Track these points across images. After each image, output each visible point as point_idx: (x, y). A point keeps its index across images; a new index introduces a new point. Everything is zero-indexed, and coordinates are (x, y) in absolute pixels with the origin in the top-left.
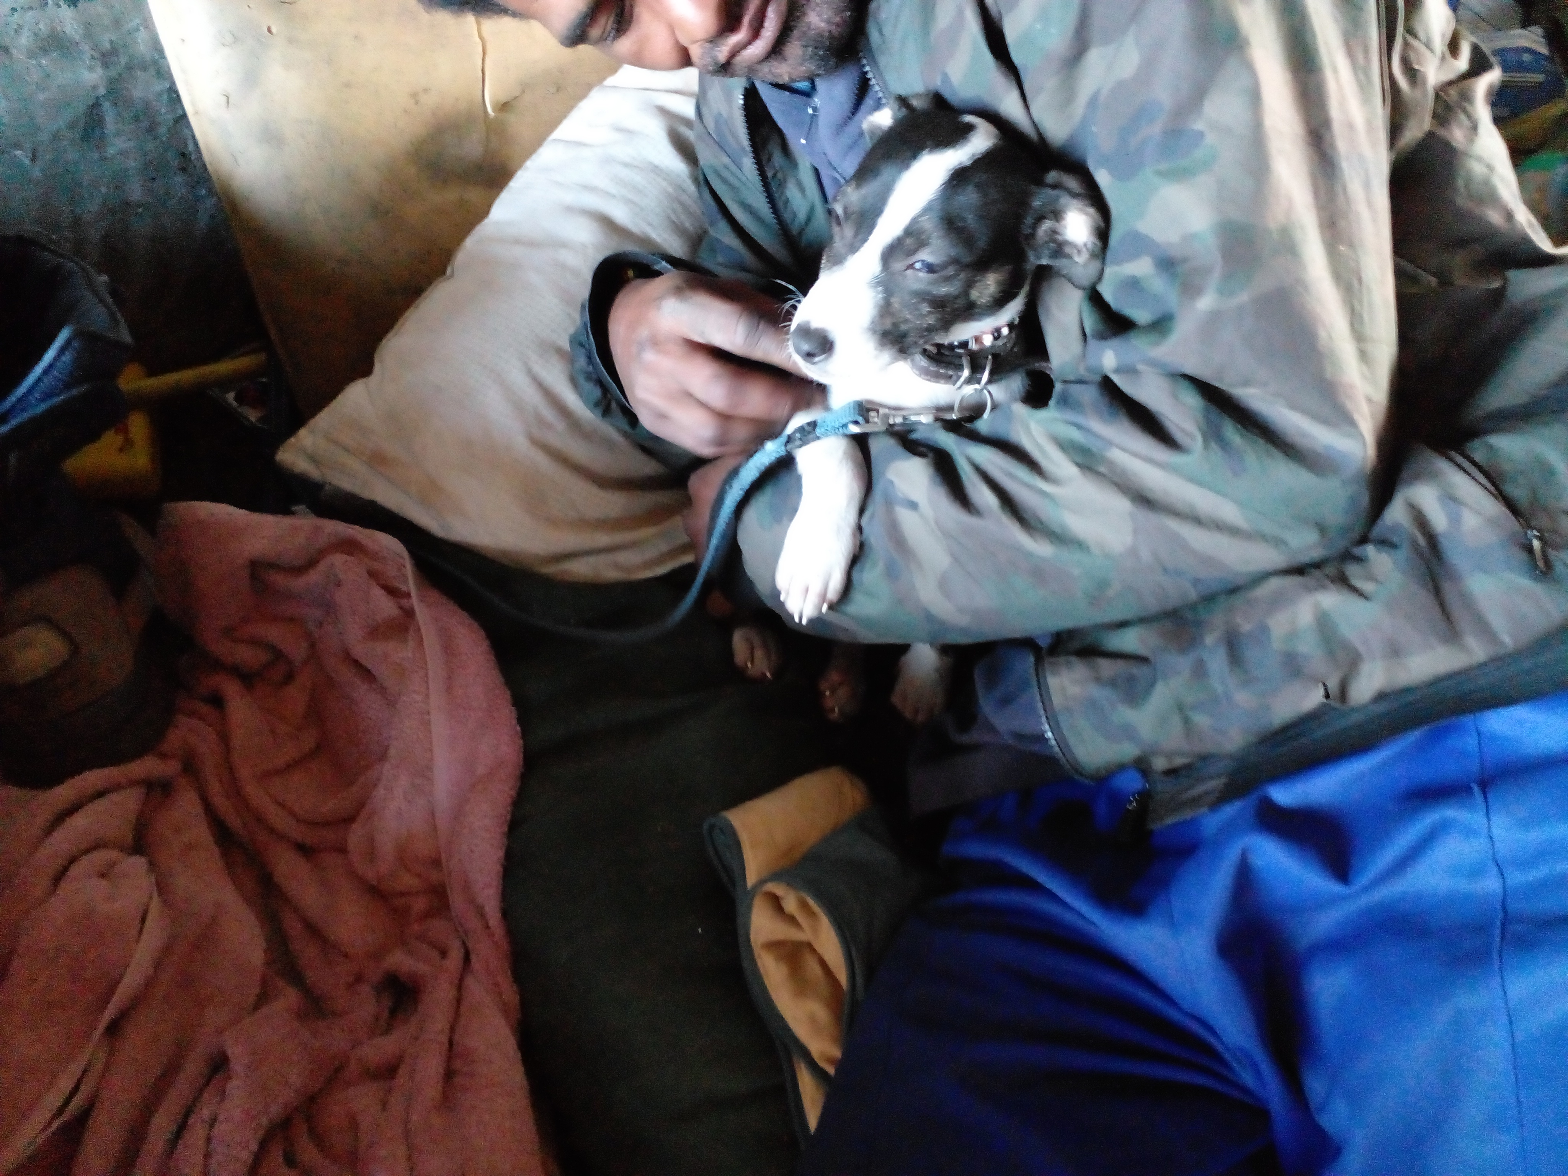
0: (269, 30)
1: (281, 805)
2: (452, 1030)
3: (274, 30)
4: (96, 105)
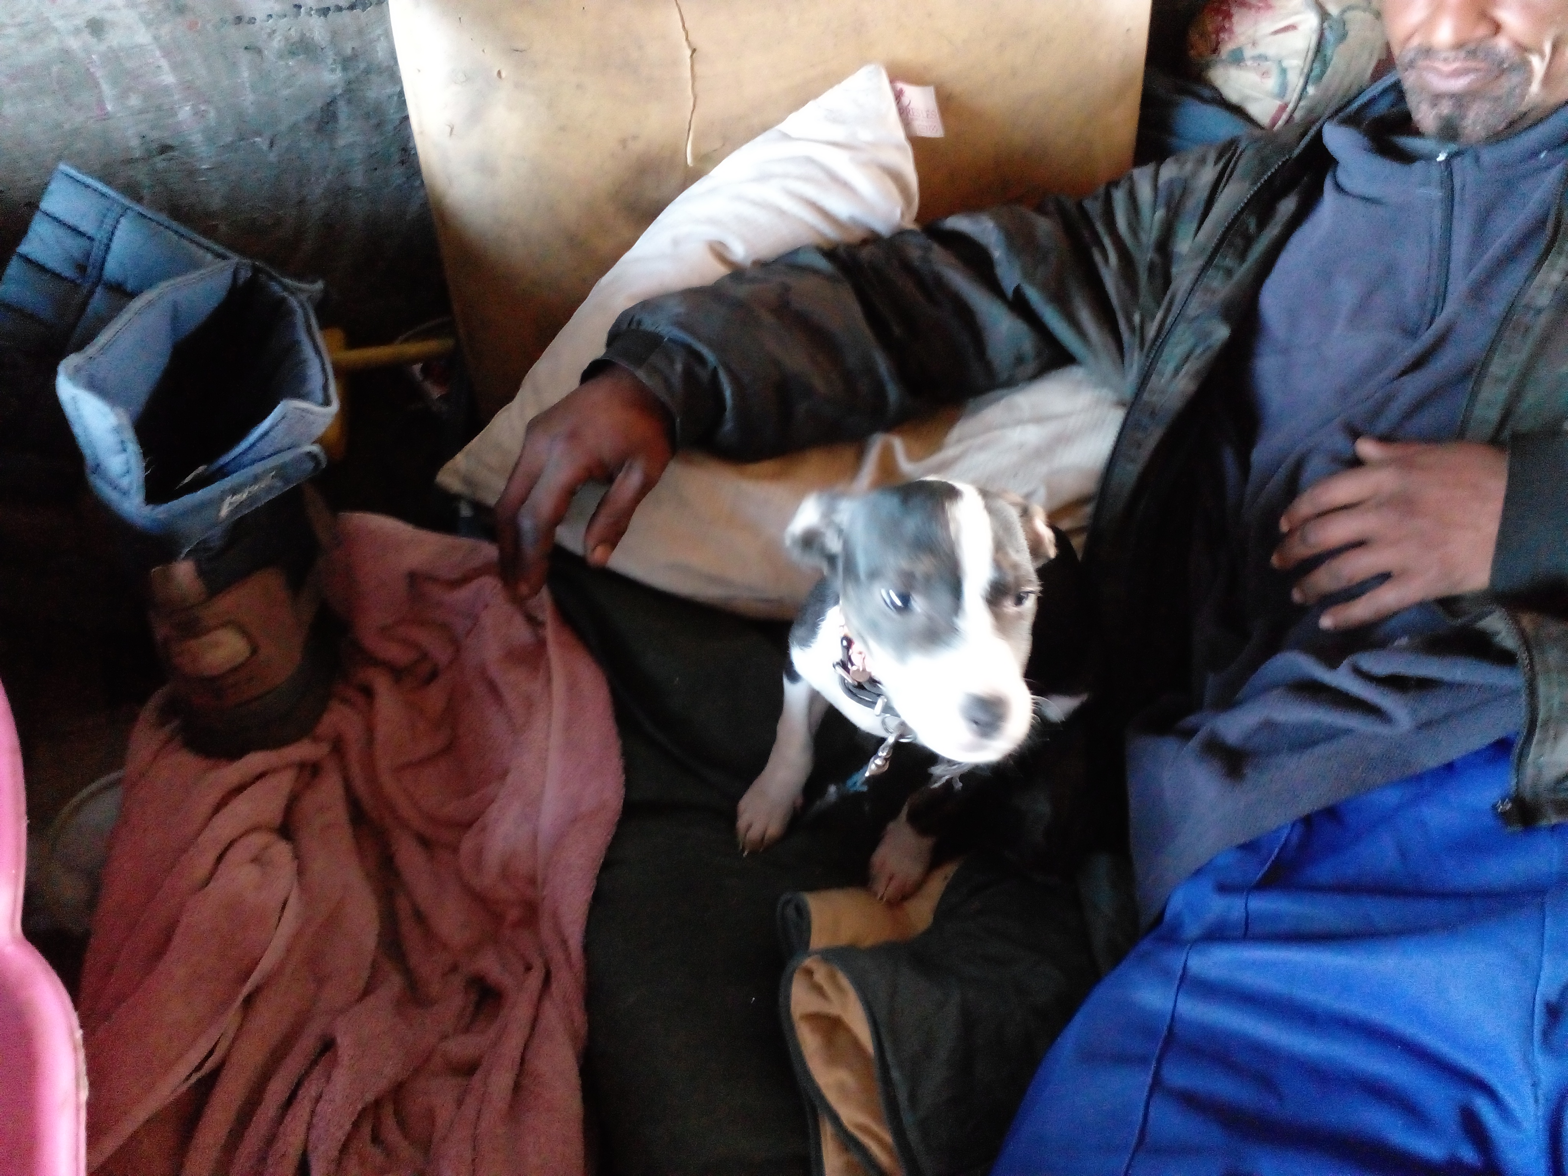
0: (499, 73)
1: (411, 798)
2: (526, 1047)
3: (503, 74)
4: (332, 102)
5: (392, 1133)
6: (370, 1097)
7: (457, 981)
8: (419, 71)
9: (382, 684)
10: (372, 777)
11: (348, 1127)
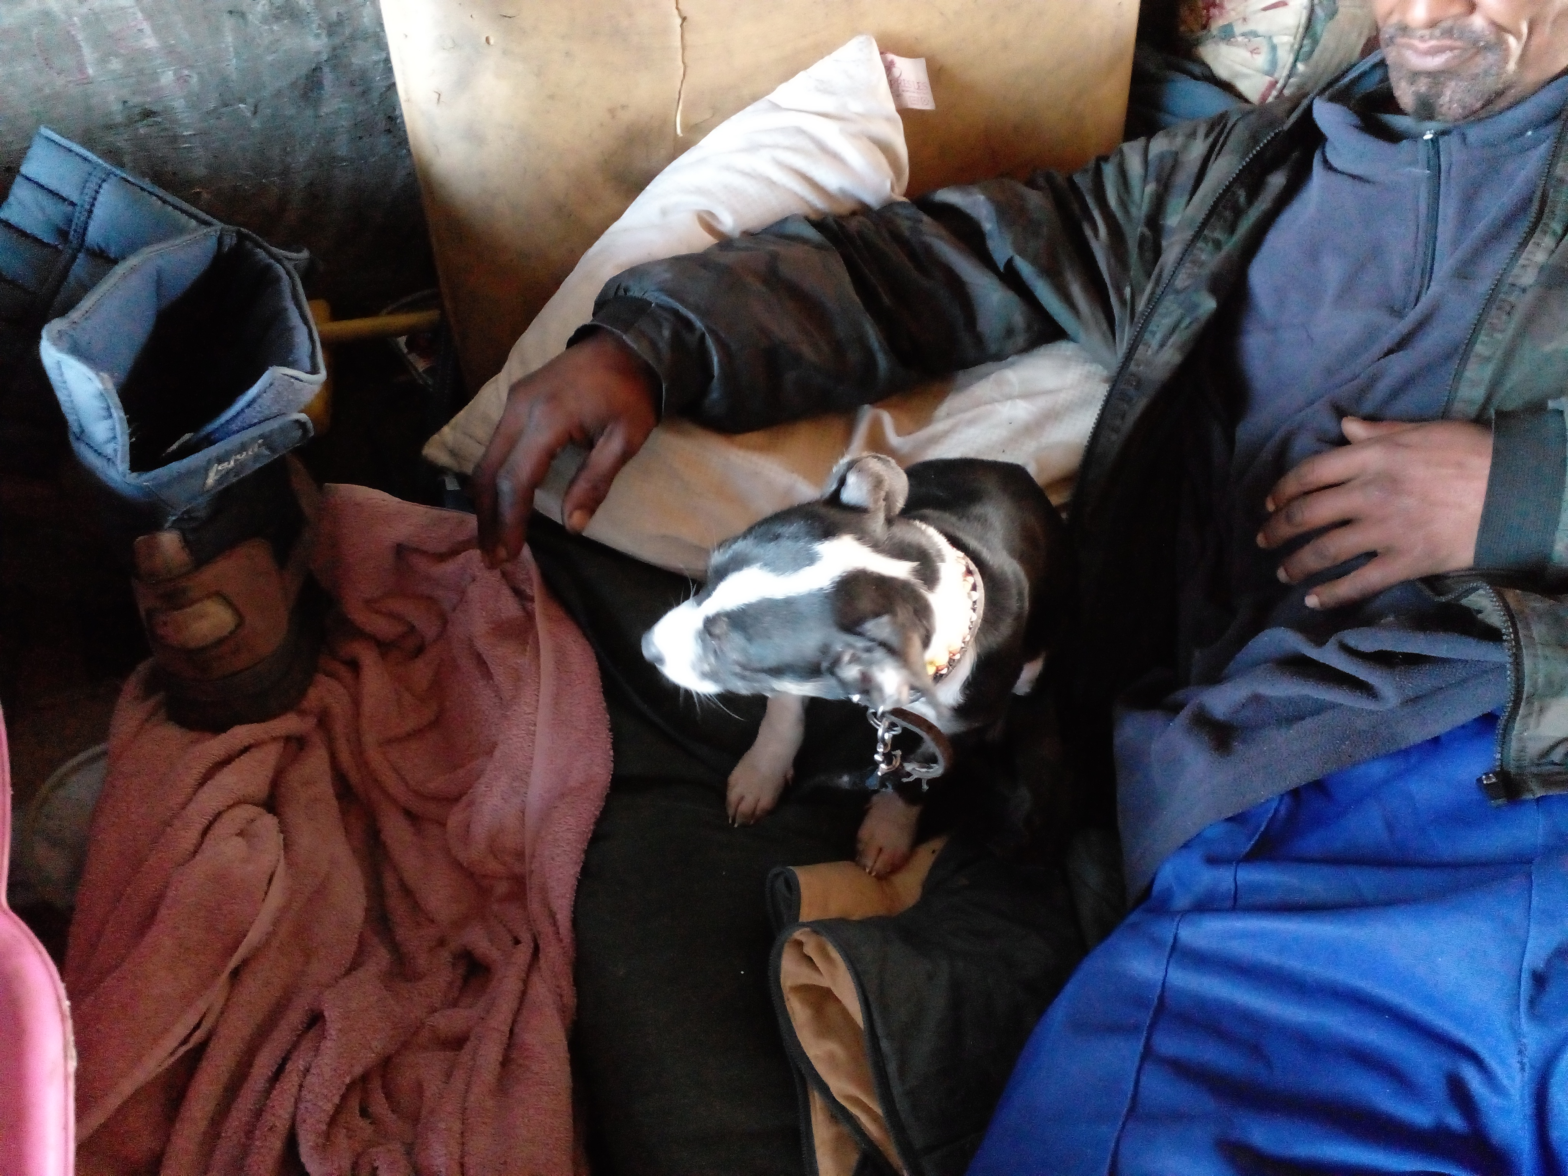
0: (487, 39)
1: (396, 770)
2: (514, 1022)
3: (492, 41)
4: (317, 69)
5: (379, 1105)
6: (358, 1070)
7: (445, 955)
8: (406, 36)
9: (368, 658)
10: (358, 751)
11: (337, 1100)
